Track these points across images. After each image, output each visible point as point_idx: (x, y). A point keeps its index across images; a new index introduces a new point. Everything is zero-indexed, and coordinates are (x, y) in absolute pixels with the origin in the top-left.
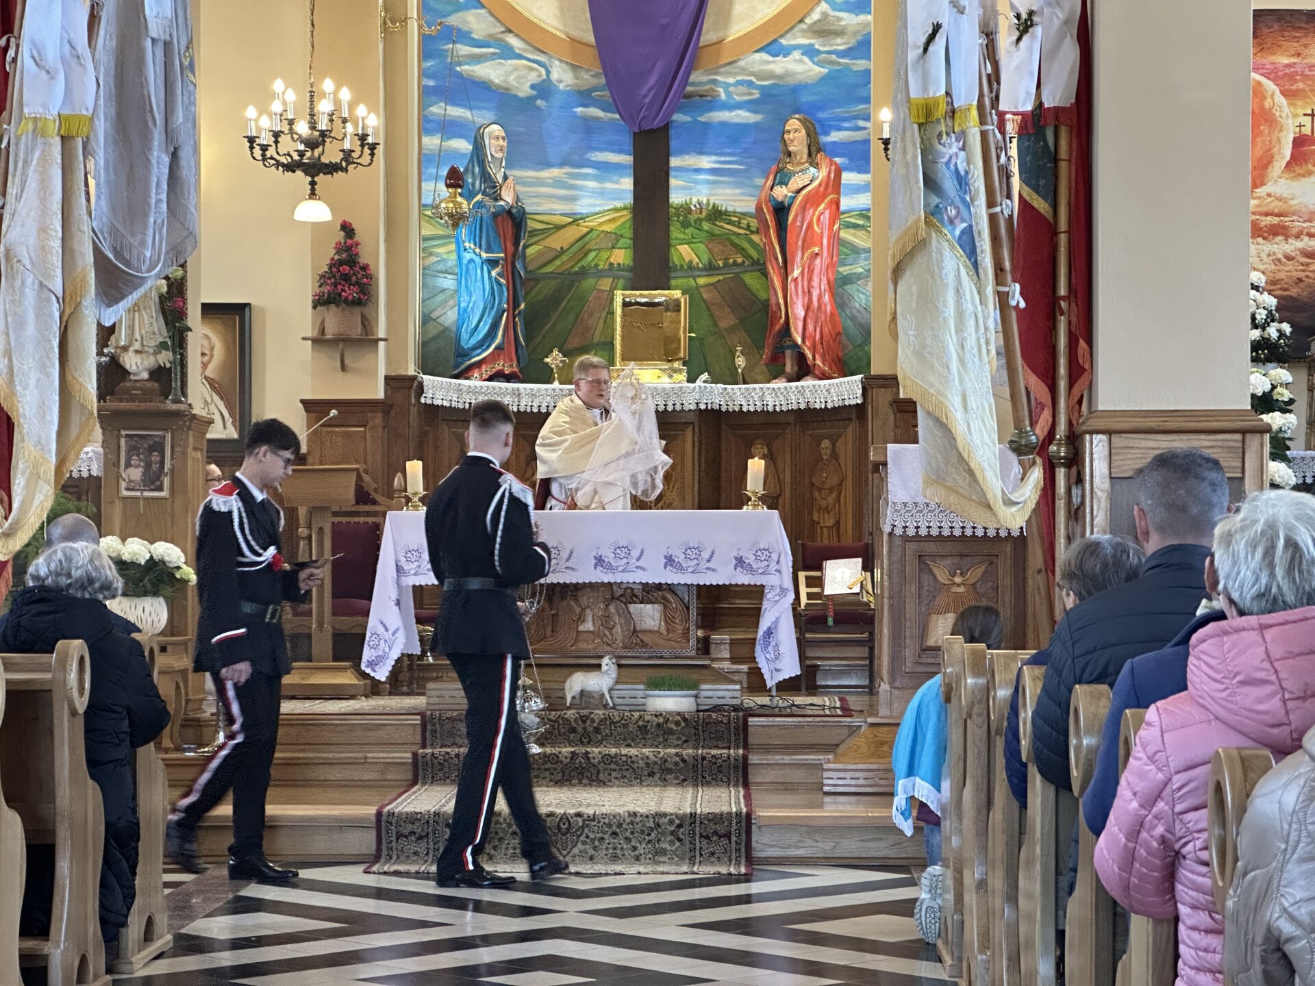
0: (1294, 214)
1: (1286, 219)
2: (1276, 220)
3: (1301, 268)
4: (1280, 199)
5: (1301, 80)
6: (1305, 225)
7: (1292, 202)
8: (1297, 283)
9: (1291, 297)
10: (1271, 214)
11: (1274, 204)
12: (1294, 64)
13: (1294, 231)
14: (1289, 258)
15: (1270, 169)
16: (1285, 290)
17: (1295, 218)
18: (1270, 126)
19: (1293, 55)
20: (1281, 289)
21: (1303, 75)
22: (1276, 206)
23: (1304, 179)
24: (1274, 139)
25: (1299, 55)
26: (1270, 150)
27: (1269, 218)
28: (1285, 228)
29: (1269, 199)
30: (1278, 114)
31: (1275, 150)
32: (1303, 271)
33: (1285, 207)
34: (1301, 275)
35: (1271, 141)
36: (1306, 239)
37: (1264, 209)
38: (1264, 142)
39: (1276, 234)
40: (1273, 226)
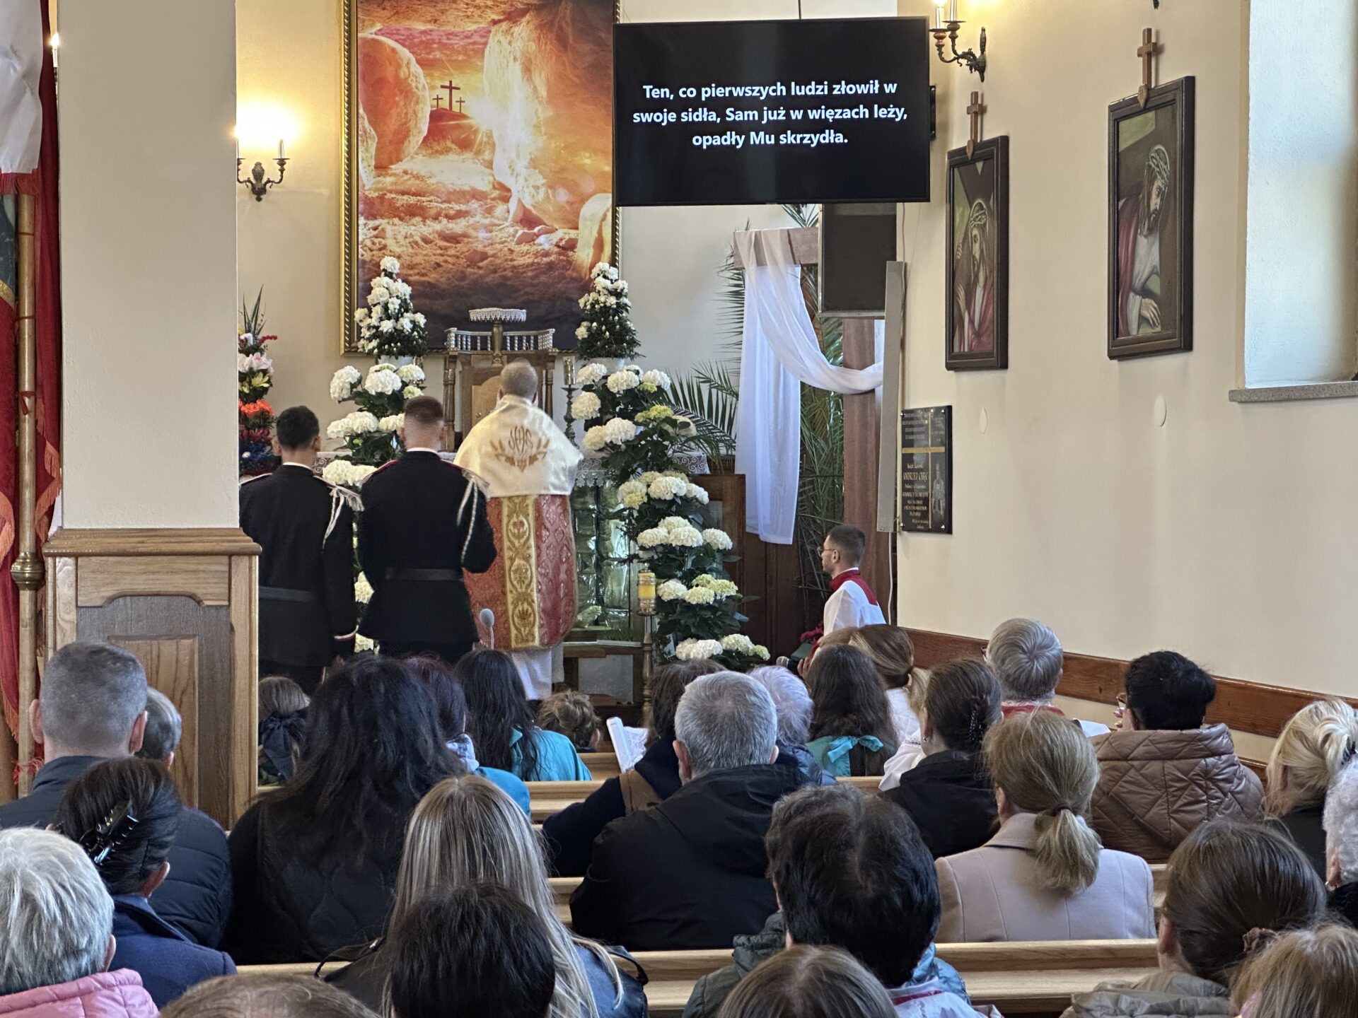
0: (432, 194)
1: (424, 199)
2: (413, 200)
3: (439, 252)
4: (417, 177)
5: (439, 49)
6: (443, 206)
7: (429, 181)
8: (435, 268)
9: (429, 282)
10: (408, 193)
11: (410, 182)
12: (431, 31)
13: (433, 212)
14: (426, 241)
15: (406, 143)
16: (423, 275)
17: (432, 198)
18: (406, 97)
19: (430, 21)
20: (418, 274)
21: (440, 43)
22: (412, 184)
23: (442, 157)
24: (411, 111)
25: (436, 21)
26: (406, 123)
27: (405, 197)
28: (422, 208)
29: (406, 177)
30: (414, 85)
31: (412, 124)
32: (442, 255)
33: (422, 185)
34: (439, 260)
35: (406, 113)
36: (445, 221)
37: (402, 188)
38: (398, 115)
39: (413, 215)
40: (410, 206)
